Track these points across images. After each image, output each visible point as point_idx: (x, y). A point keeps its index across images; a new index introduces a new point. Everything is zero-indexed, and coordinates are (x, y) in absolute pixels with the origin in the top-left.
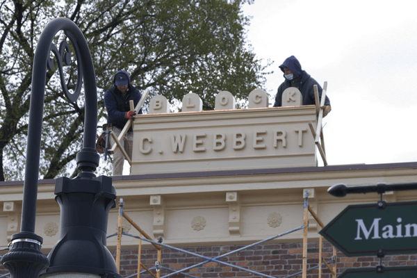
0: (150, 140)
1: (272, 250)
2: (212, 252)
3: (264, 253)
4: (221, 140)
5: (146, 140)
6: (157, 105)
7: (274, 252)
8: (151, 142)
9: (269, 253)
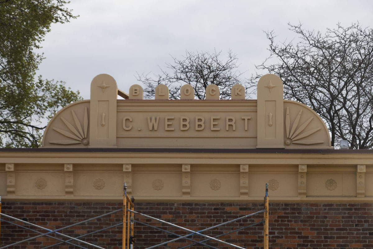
0: (131, 120)
1: (213, 207)
2: (169, 207)
3: (208, 209)
4: (186, 123)
5: (127, 120)
6: (136, 93)
7: (215, 209)
8: (131, 122)
9: (211, 209)
